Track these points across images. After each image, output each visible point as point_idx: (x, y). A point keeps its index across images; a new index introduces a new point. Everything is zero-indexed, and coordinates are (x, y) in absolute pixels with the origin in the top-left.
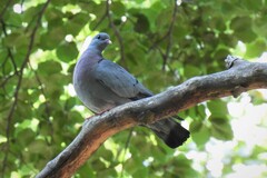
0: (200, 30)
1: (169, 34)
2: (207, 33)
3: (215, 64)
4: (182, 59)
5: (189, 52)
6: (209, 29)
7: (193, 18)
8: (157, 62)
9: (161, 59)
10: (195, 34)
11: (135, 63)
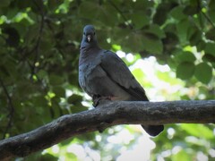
0: (62, 43)
1: (36, 48)
2: (68, 45)
4: (47, 68)
5: (52, 61)
6: (70, 42)
7: (56, 32)
8: (26, 72)
9: (29, 69)
10: (58, 46)
11: (8, 75)
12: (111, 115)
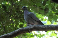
3: (22, 18)
4: (14, 17)
6: (20, 10)
7: (16, 8)
9: (9, 17)
10: (17, 12)
12: (32, 28)
